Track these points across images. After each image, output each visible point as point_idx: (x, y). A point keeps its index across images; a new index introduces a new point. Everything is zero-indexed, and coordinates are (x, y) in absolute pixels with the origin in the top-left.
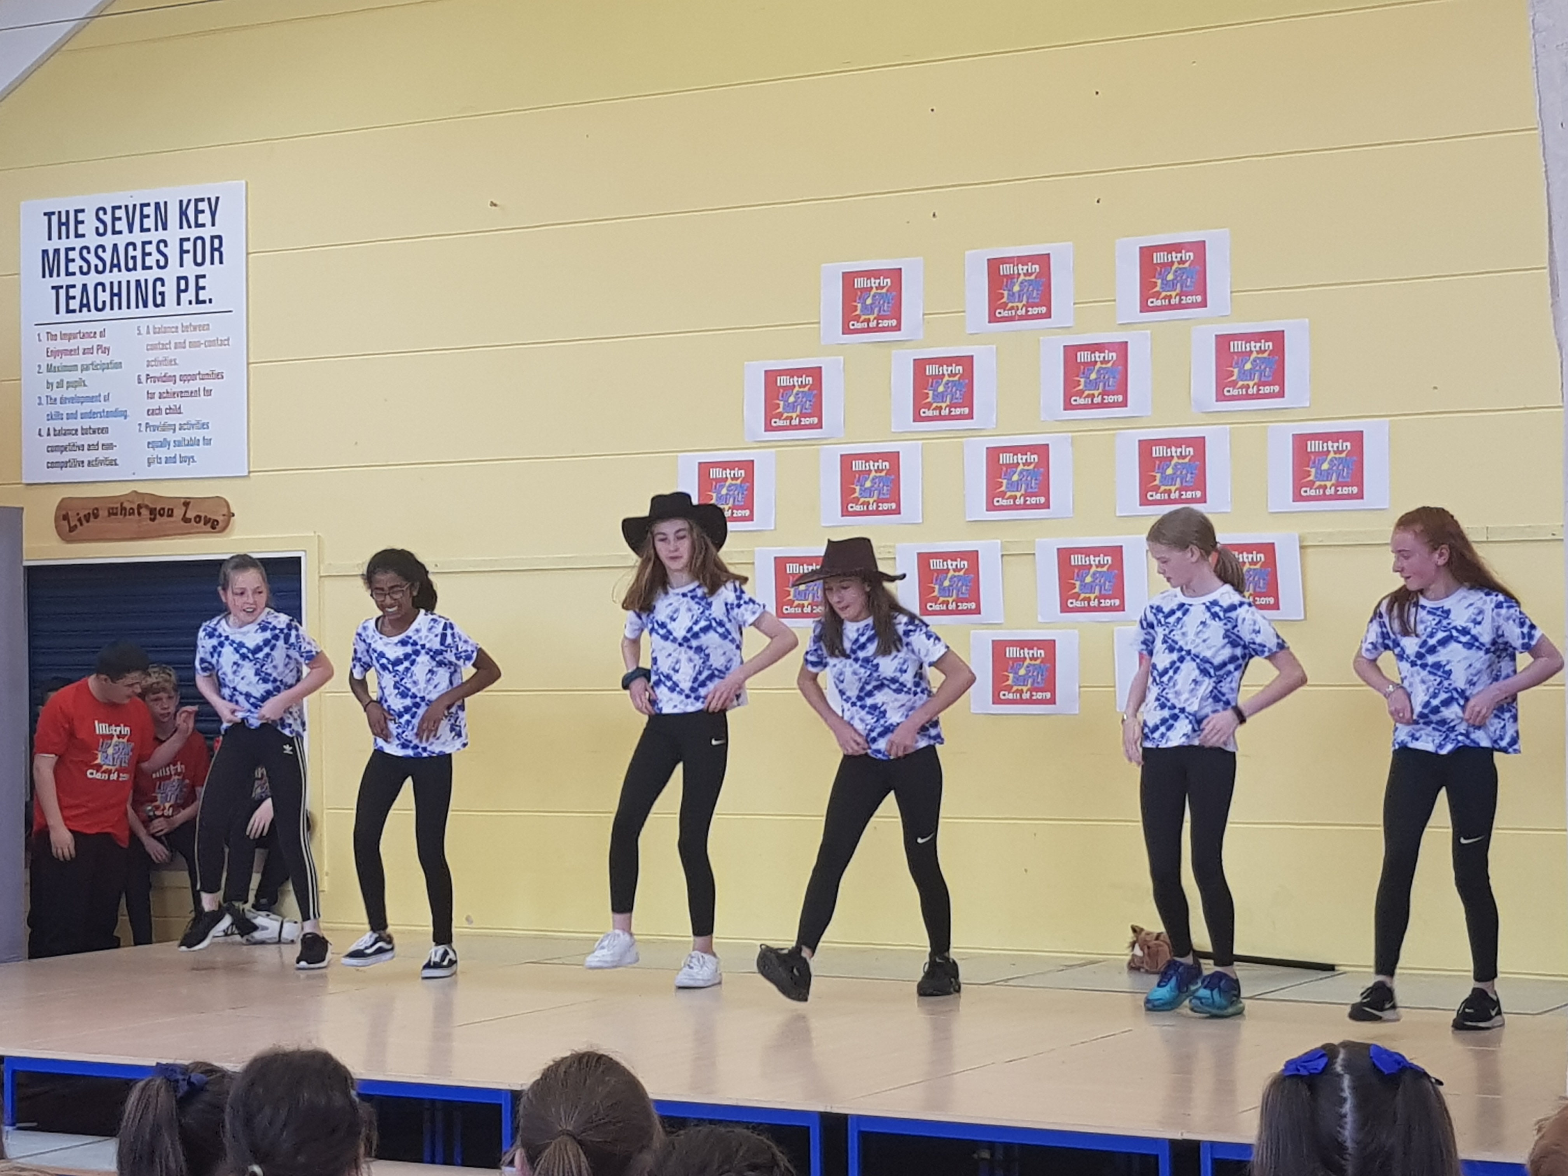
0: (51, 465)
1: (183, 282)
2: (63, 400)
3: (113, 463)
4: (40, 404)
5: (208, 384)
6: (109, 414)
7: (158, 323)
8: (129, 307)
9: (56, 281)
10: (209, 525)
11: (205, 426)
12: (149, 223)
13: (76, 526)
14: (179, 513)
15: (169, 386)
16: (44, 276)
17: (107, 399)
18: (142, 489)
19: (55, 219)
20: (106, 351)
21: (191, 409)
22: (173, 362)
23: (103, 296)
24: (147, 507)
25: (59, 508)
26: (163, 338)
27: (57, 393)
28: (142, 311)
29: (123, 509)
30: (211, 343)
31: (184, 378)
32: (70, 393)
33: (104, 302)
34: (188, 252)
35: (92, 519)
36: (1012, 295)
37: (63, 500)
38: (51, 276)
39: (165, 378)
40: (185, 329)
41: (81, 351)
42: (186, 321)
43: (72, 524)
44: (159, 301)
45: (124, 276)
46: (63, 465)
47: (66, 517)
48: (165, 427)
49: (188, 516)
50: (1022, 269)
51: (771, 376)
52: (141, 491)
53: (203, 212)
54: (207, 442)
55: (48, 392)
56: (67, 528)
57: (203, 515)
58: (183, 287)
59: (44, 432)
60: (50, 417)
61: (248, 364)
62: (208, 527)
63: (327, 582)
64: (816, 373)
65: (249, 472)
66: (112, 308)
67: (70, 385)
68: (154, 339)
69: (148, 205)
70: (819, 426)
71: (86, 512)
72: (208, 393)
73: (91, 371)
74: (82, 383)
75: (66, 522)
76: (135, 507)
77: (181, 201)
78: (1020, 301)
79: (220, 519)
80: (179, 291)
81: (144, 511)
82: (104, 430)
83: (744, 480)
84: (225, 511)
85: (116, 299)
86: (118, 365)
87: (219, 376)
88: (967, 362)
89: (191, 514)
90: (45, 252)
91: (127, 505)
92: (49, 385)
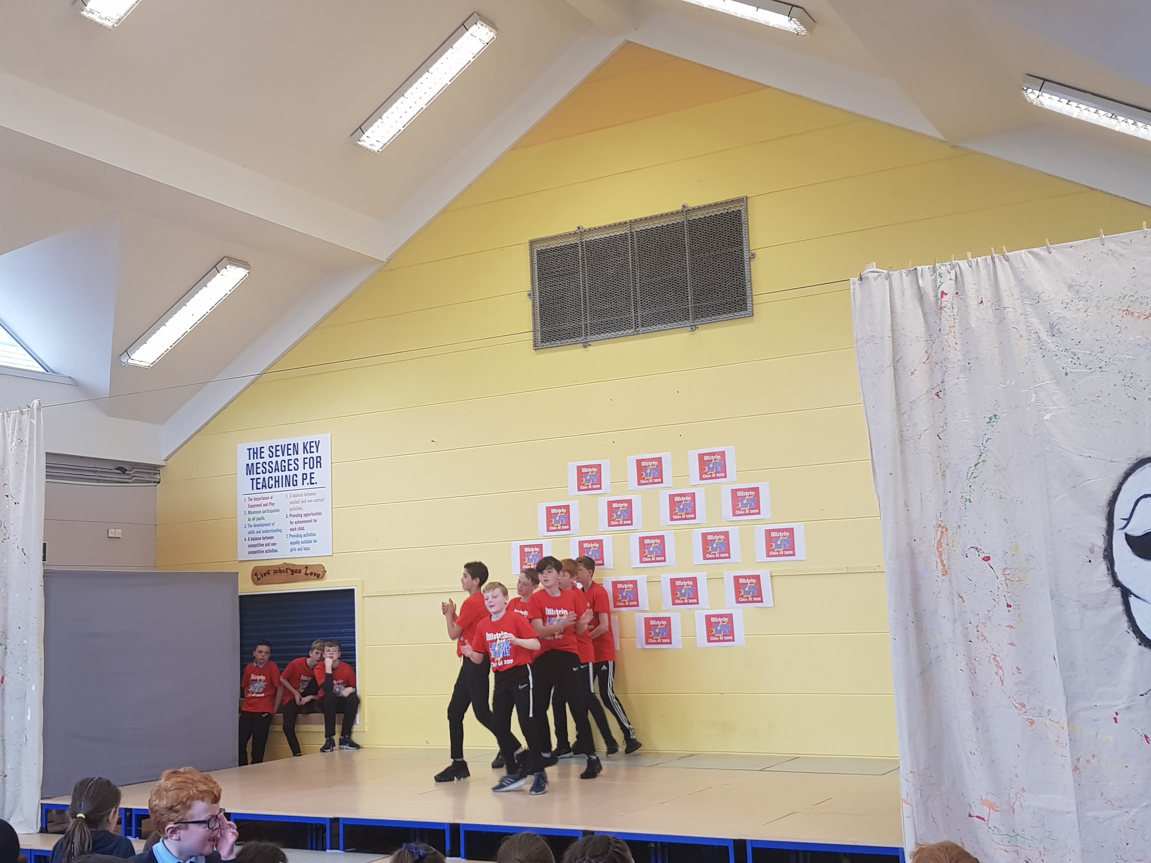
0: (250, 553)
1: (305, 476)
2: (255, 526)
3: (276, 551)
4: (245, 527)
5: (315, 517)
6: (274, 531)
7: (294, 492)
8: (282, 486)
9: (252, 476)
10: (316, 576)
11: (314, 535)
12: (291, 452)
13: (260, 578)
14: (303, 571)
15: (299, 519)
16: (247, 475)
17: (273, 524)
18: (288, 561)
19: (252, 451)
20: (273, 504)
21: (309, 528)
22: (301, 509)
23: (272, 482)
24: (290, 569)
25: (253, 570)
26: (297, 499)
27: (252, 523)
28: (288, 488)
29: (280, 570)
30: (316, 501)
31: (306, 515)
32: (258, 522)
33: (272, 485)
34: (307, 463)
35: (267, 575)
36: (647, 474)
37: (255, 568)
38: (250, 474)
39: (297, 516)
40: (306, 495)
41: (262, 505)
42: (306, 491)
43: (259, 577)
44: (295, 483)
45: (280, 474)
46: (255, 552)
47: (256, 575)
48: (297, 536)
49: (307, 573)
50: (650, 463)
51: (549, 509)
52: (287, 562)
53: (313, 447)
54: (315, 541)
55: (249, 522)
56: (256, 579)
57: (313, 572)
58: (305, 477)
59: (247, 539)
60: (250, 533)
61: (332, 508)
62: (316, 577)
63: (366, 598)
64: (567, 507)
65: (333, 553)
66: (275, 487)
67: (258, 519)
68: (293, 499)
69: (290, 444)
70: (569, 529)
71: (265, 572)
72: (315, 521)
73: (267, 513)
74: (263, 518)
75: (256, 577)
76: (285, 569)
77: (304, 443)
78: (650, 476)
79: (321, 573)
80: (303, 479)
81: (288, 571)
82: (272, 538)
83: (539, 552)
84: (322, 570)
85: (277, 483)
86: (278, 511)
87: (320, 514)
88: (630, 502)
89: (308, 572)
90: (248, 465)
91: (282, 569)
92: (249, 520)
